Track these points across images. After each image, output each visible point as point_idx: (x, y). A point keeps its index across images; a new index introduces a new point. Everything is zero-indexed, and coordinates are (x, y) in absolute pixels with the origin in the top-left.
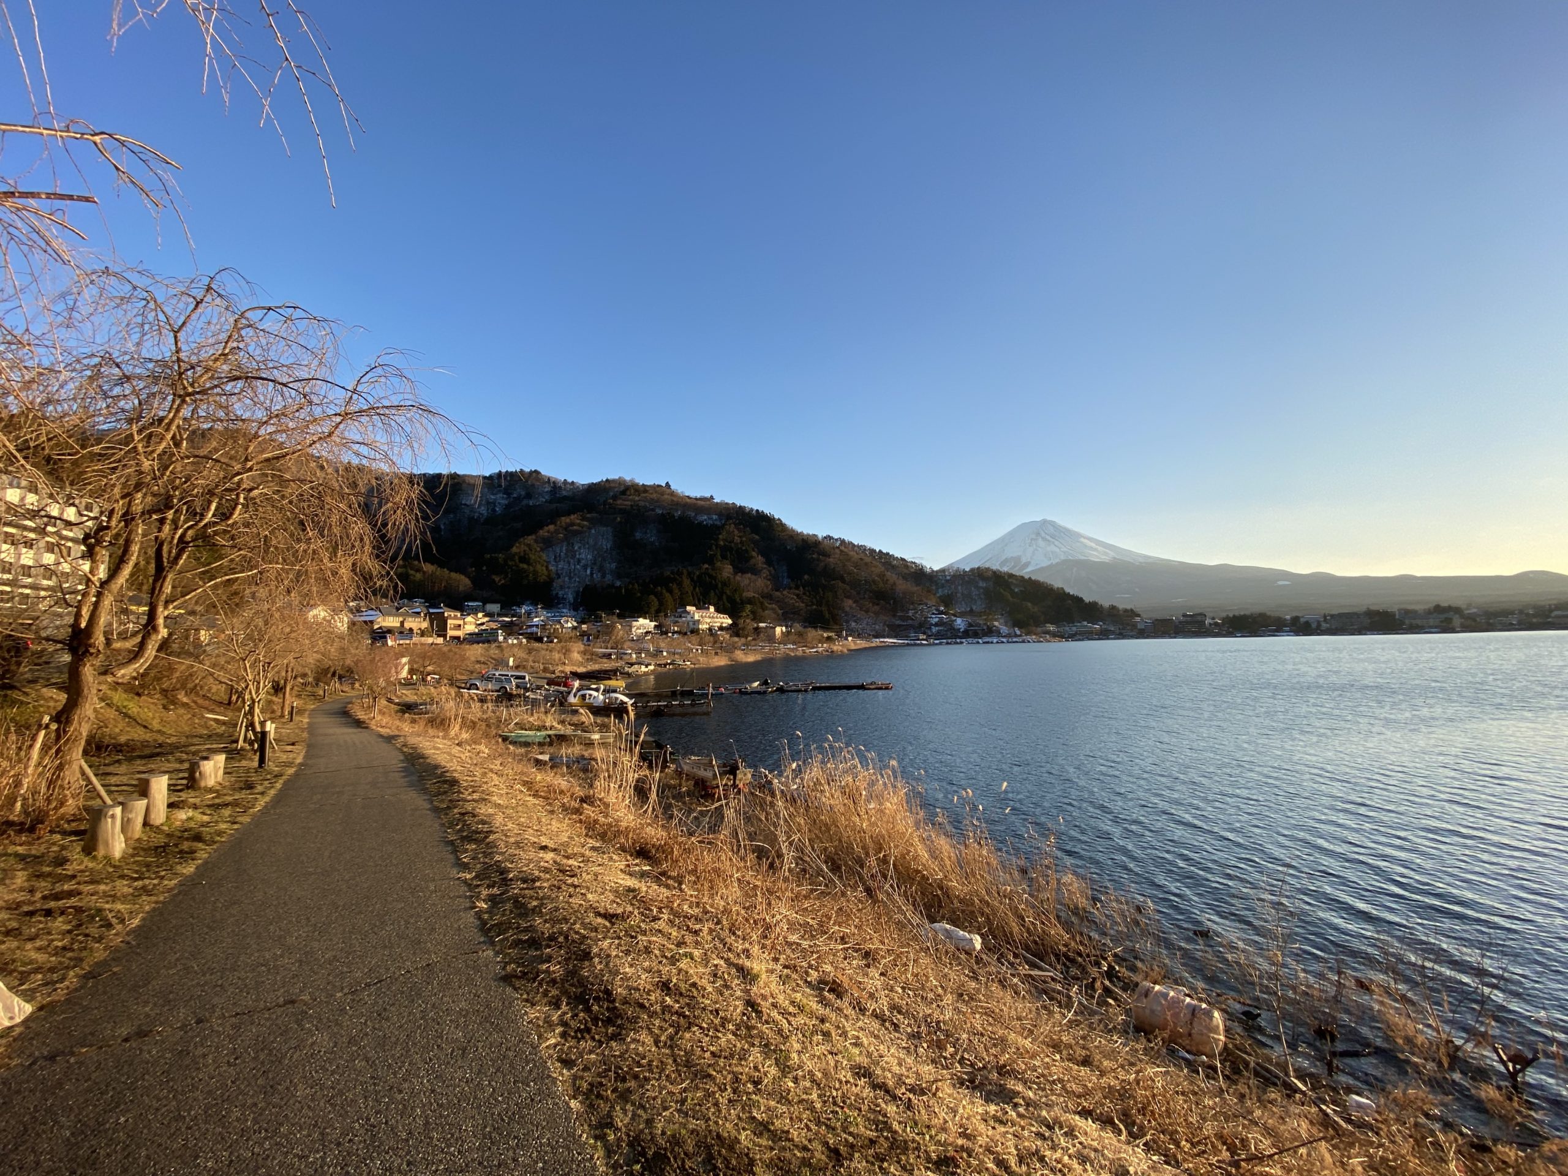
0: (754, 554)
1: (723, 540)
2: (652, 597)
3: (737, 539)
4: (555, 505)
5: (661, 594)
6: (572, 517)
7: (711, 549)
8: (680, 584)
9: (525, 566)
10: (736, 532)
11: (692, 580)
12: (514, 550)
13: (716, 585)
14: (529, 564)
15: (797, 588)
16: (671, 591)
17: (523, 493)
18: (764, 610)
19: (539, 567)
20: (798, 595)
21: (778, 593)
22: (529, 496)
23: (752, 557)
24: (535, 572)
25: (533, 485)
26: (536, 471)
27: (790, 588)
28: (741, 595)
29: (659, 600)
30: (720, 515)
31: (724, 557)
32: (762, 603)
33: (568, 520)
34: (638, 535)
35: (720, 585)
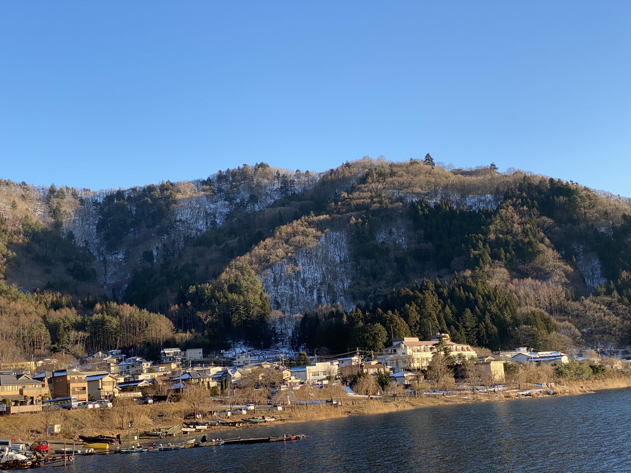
0: (542, 246)
1: (495, 232)
2: (379, 326)
3: (517, 228)
4: (278, 209)
5: (391, 321)
6: (295, 223)
7: (475, 247)
8: (422, 306)
9: (235, 296)
10: (516, 217)
11: (440, 295)
12: (224, 276)
13: (476, 302)
14: (240, 293)
15: (609, 293)
16: (405, 316)
17: (247, 196)
18: (549, 331)
19: (251, 296)
20: (609, 305)
21: (576, 305)
22: (254, 199)
23: (539, 252)
24: (246, 304)
25: (259, 185)
26: (262, 165)
27: (597, 294)
28: (513, 312)
29: (388, 329)
30: (496, 192)
31: (495, 256)
32: (546, 321)
33: (290, 229)
34: (381, 237)
35: (481, 300)
